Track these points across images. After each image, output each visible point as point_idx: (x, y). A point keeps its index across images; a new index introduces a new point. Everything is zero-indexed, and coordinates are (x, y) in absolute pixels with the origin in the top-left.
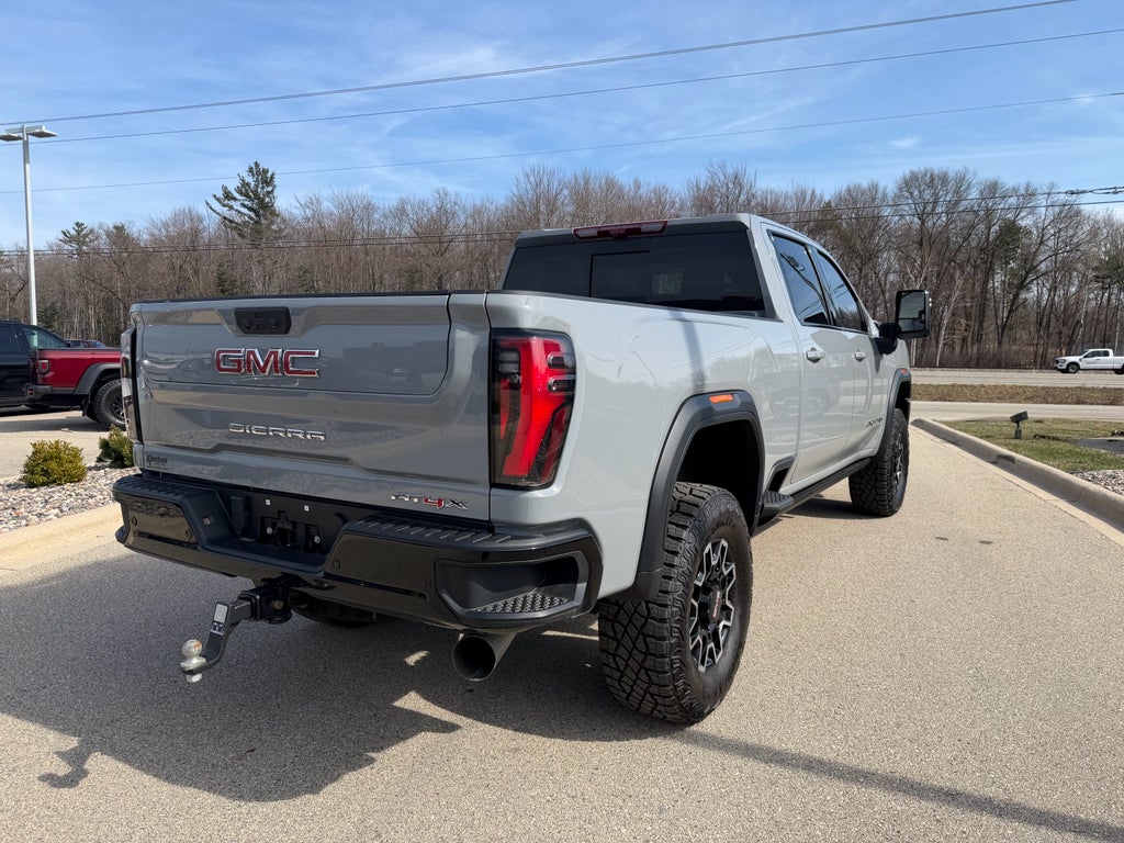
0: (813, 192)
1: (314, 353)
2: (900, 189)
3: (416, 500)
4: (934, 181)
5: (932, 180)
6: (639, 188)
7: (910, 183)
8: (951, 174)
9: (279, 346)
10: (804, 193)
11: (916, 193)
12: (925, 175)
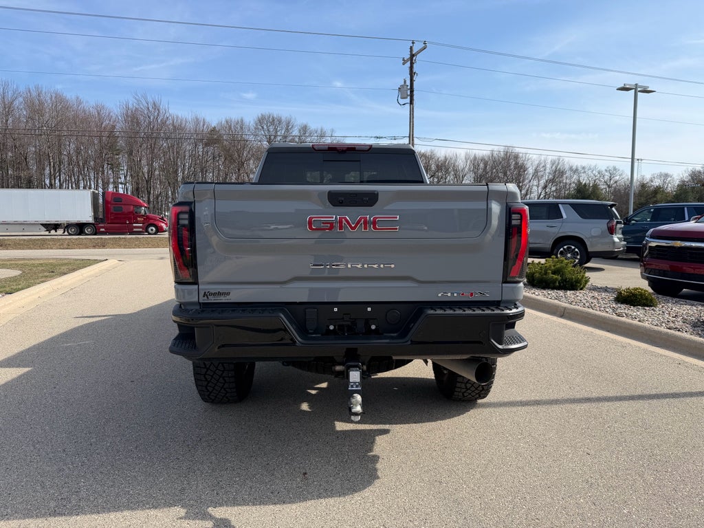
0: (204, 120)
1: (396, 218)
2: (256, 125)
3: (455, 295)
4: (274, 121)
5: (273, 120)
6: (80, 103)
7: (261, 121)
8: (283, 119)
9: (367, 213)
10: (197, 119)
11: (265, 127)
12: (269, 117)
